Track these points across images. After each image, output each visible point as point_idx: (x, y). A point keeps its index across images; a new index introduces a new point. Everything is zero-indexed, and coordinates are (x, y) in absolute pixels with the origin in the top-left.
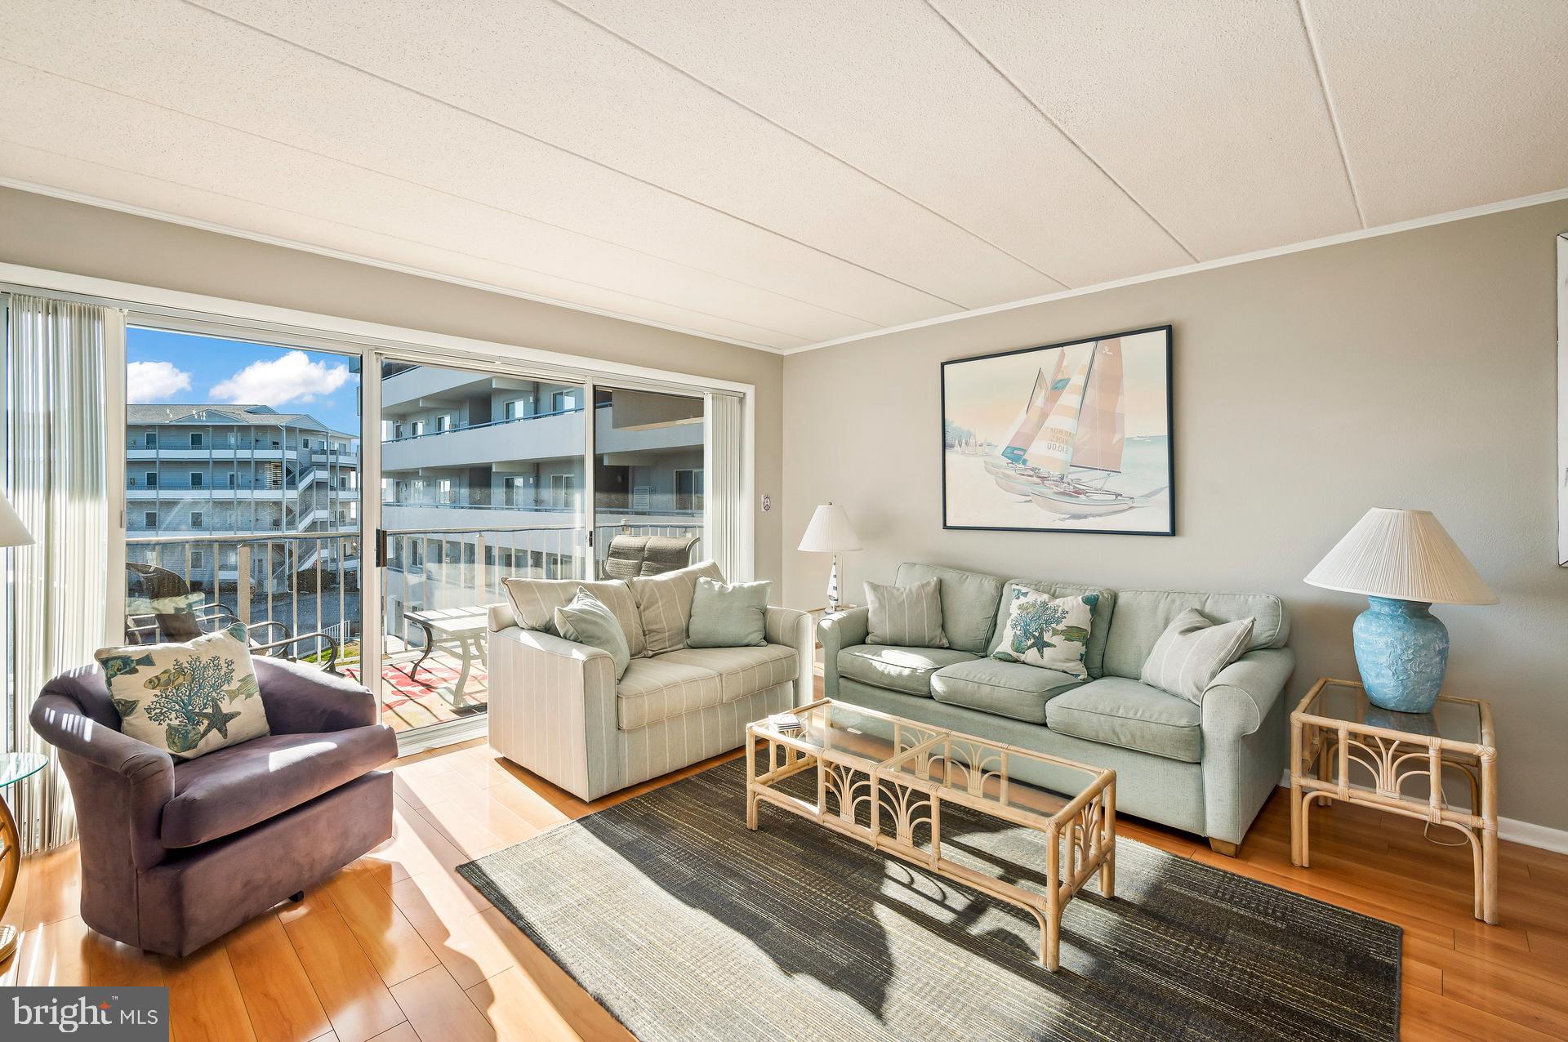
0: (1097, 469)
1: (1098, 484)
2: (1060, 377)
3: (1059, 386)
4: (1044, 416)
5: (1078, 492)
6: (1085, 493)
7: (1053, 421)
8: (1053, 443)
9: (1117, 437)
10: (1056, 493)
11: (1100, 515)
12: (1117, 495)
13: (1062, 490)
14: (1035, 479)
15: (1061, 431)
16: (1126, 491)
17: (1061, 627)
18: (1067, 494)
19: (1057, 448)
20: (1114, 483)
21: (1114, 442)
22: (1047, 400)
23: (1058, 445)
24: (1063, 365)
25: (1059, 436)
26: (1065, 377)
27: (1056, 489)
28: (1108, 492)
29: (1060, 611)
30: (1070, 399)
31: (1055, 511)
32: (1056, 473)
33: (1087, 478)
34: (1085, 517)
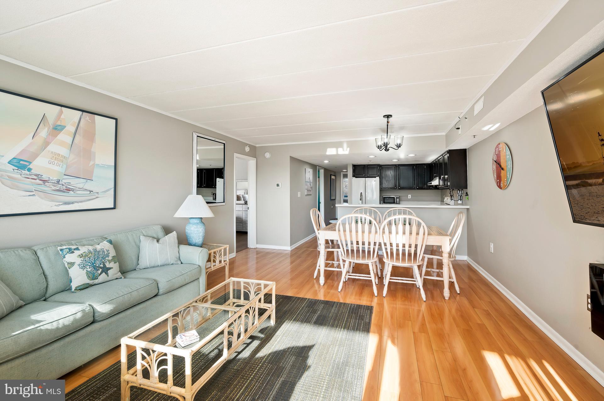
0: (80, 178)
1: (81, 186)
2: (59, 123)
3: (57, 129)
4: (46, 144)
5: (68, 190)
6: (73, 190)
7: (52, 147)
8: (52, 161)
9: (91, 163)
10: (54, 190)
11: (81, 202)
12: (91, 191)
13: (58, 189)
14: (38, 181)
15: (59, 155)
16: (95, 189)
17: (110, 258)
18: (63, 191)
19: (56, 164)
20: (89, 186)
21: (90, 165)
22: (49, 134)
23: (56, 162)
24: (61, 117)
25: (56, 157)
26: (62, 124)
27: (54, 188)
28: (86, 190)
29: (106, 251)
30: (65, 137)
31: (53, 201)
32: (55, 178)
33: (75, 183)
34: (73, 203)
